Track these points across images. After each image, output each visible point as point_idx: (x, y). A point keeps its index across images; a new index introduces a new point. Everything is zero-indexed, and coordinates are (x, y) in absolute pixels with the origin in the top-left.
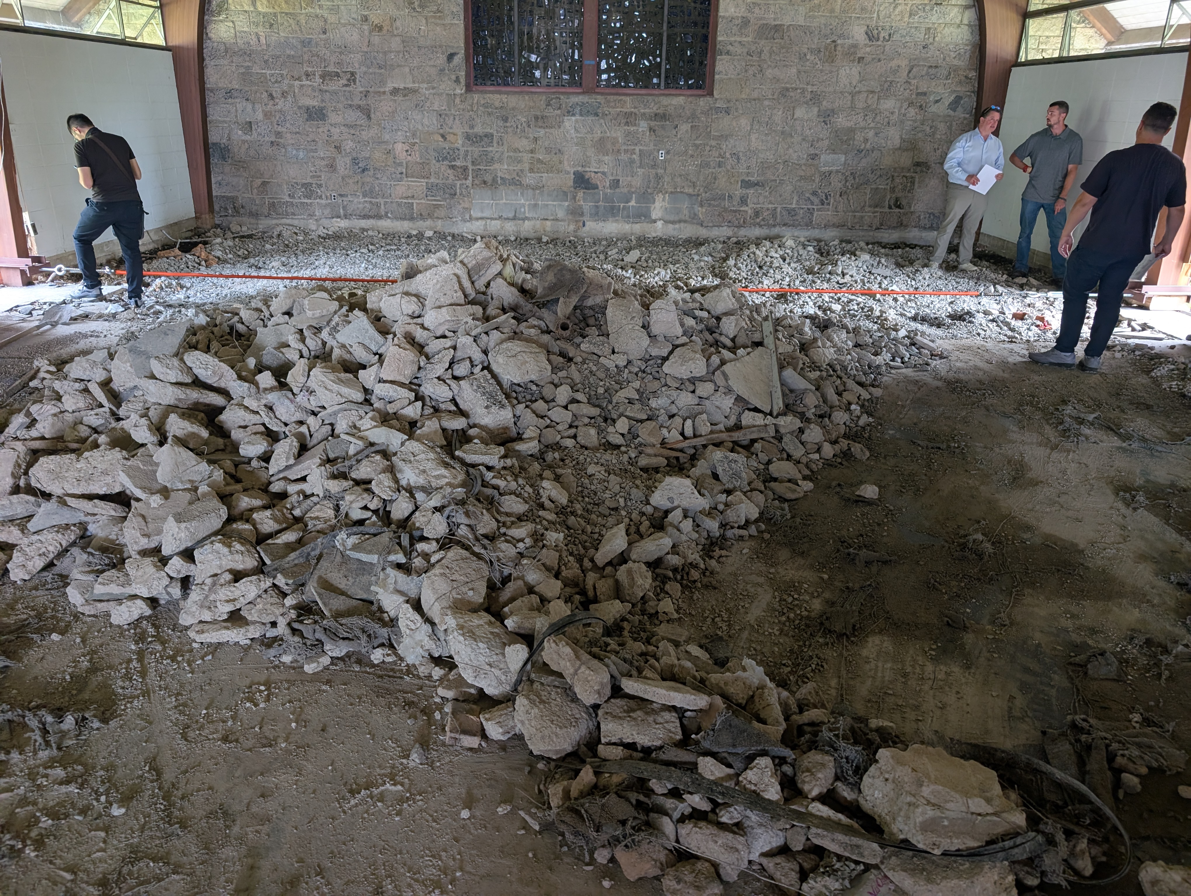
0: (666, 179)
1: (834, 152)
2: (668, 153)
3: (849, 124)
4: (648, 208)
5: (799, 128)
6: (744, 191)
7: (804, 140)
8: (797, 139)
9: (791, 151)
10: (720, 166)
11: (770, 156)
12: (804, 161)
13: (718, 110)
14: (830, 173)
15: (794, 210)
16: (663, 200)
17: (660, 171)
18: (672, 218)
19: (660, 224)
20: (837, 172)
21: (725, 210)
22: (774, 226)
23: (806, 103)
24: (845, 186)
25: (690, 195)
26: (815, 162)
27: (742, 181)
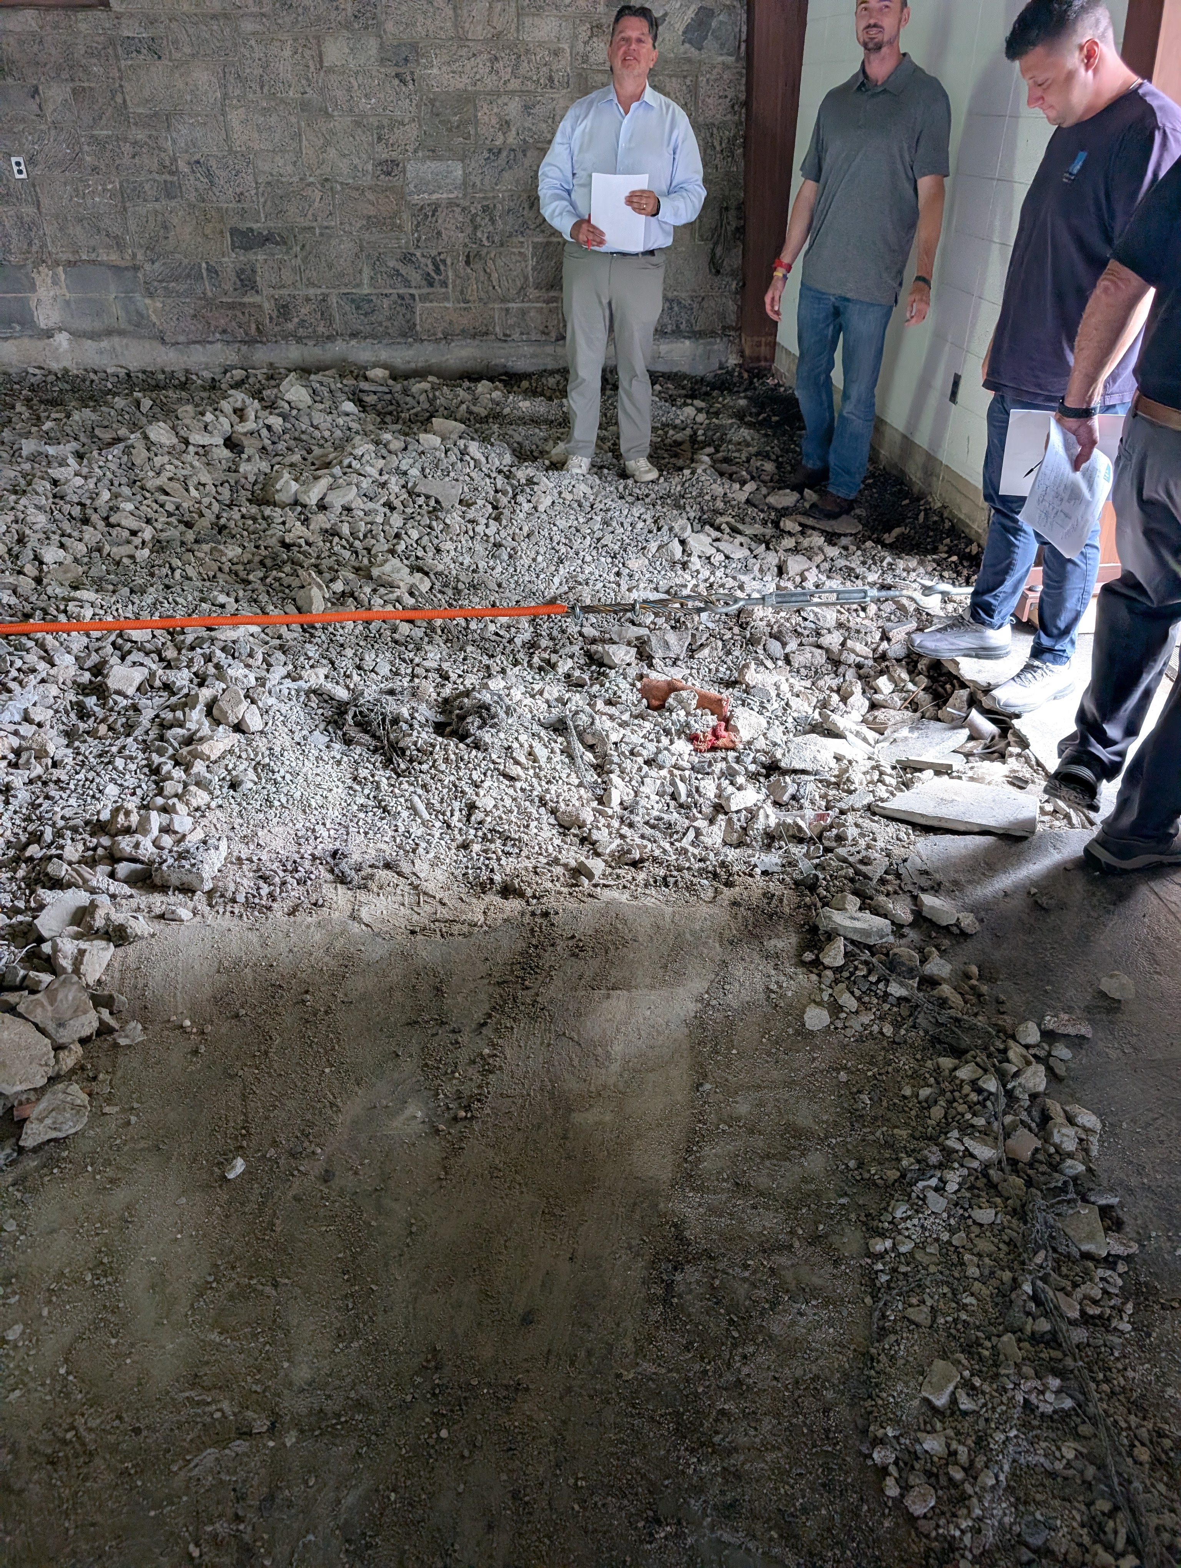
0: (50, 229)
1: (434, 154)
2: (31, 161)
3: (461, 83)
4: (24, 303)
5: (340, 94)
6: (243, 257)
7: (358, 124)
8: (341, 122)
9: (332, 153)
10: (170, 196)
11: (283, 165)
12: (368, 181)
13: (131, 46)
14: (435, 208)
15: (367, 299)
16: (55, 283)
17: (28, 210)
18: (86, 325)
19: (62, 340)
20: (451, 204)
21: (209, 303)
22: (330, 338)
23: (347, 26)
24: (474, 239)
25: (116, 269)
26: (396, 182)
27: (234, 232)
